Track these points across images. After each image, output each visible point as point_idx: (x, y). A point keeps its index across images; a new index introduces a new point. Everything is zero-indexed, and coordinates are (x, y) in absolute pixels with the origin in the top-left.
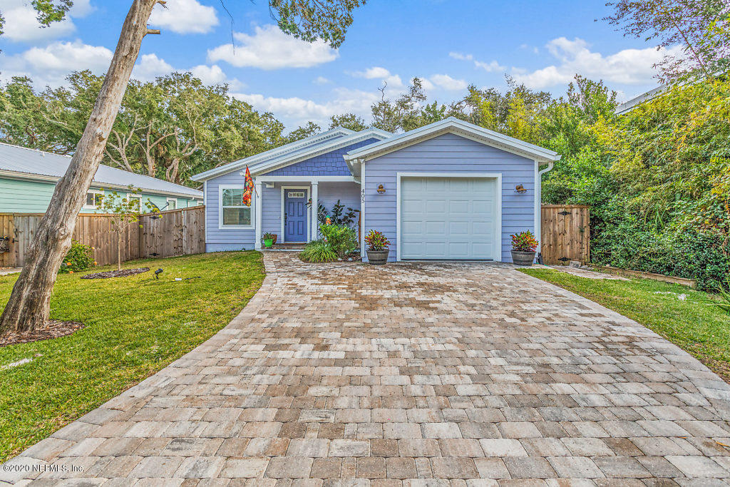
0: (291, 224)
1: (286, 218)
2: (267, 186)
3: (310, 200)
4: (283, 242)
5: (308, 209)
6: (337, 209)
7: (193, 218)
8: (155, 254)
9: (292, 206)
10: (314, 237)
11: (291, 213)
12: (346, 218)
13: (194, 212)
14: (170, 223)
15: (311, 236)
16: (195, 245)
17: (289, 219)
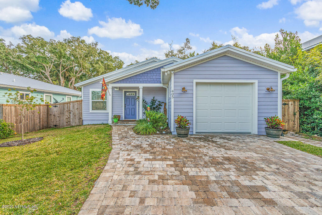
0: (128, 109)
1: (125, 106)
2: (115, 89)
3: (138, 97)
4: (123, 119)
5: (137, 102)
6: (153, 101)
7: (76, 107)
8: (55, 126)
9: (128, 99)
10: (141, 117)
11: (128, 104)
12: (157, 106)
13: (76, 103)
14: (64, 109)
15: (139, 116)
16: (77, 121)
17: (127, 107)
